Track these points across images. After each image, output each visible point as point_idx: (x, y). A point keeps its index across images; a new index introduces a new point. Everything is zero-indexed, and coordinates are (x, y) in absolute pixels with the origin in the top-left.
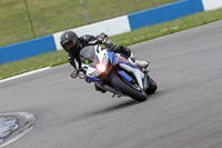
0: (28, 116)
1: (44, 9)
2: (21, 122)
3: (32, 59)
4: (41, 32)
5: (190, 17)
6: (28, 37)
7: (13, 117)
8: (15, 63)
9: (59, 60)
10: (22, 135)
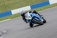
0: (5, 32)
1: (9, 4)
2: (3, 33)
3: (6, 17)
4: (8, 10)
5: (46, 6)
6: (5, 11)
7: (1, 32)
8: (1, 18)
9: (13, 17)
10: (3, 36)
